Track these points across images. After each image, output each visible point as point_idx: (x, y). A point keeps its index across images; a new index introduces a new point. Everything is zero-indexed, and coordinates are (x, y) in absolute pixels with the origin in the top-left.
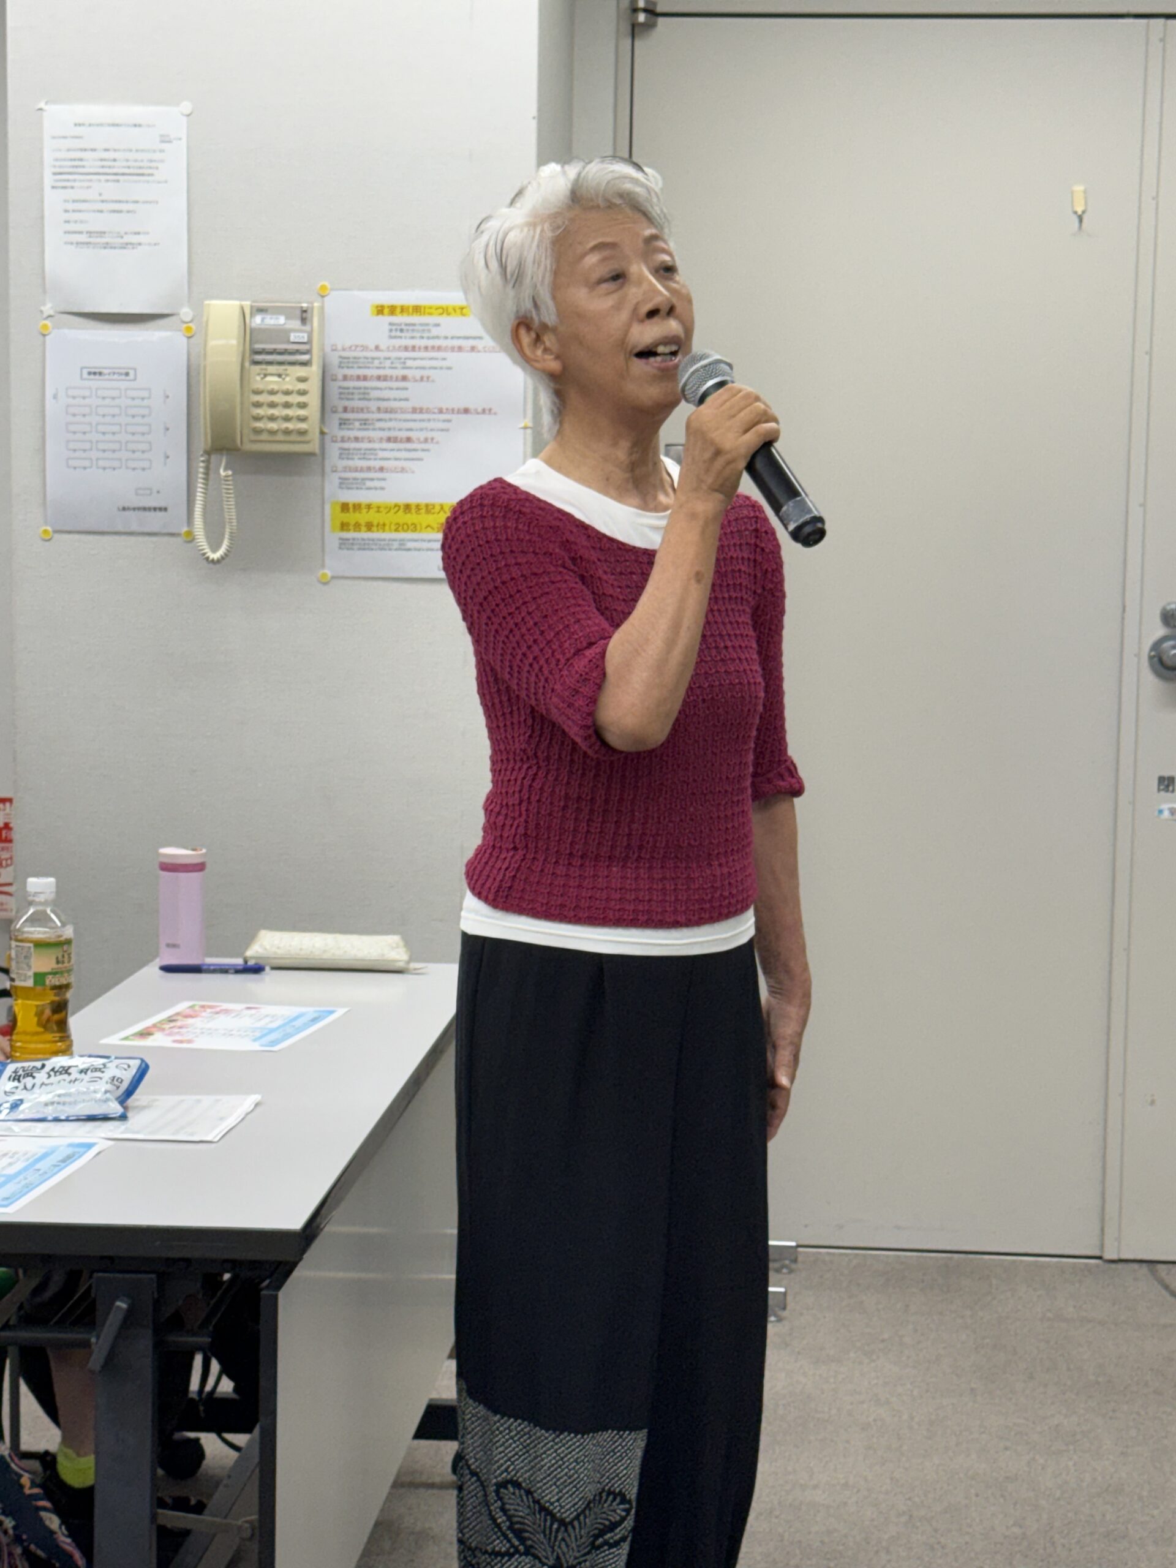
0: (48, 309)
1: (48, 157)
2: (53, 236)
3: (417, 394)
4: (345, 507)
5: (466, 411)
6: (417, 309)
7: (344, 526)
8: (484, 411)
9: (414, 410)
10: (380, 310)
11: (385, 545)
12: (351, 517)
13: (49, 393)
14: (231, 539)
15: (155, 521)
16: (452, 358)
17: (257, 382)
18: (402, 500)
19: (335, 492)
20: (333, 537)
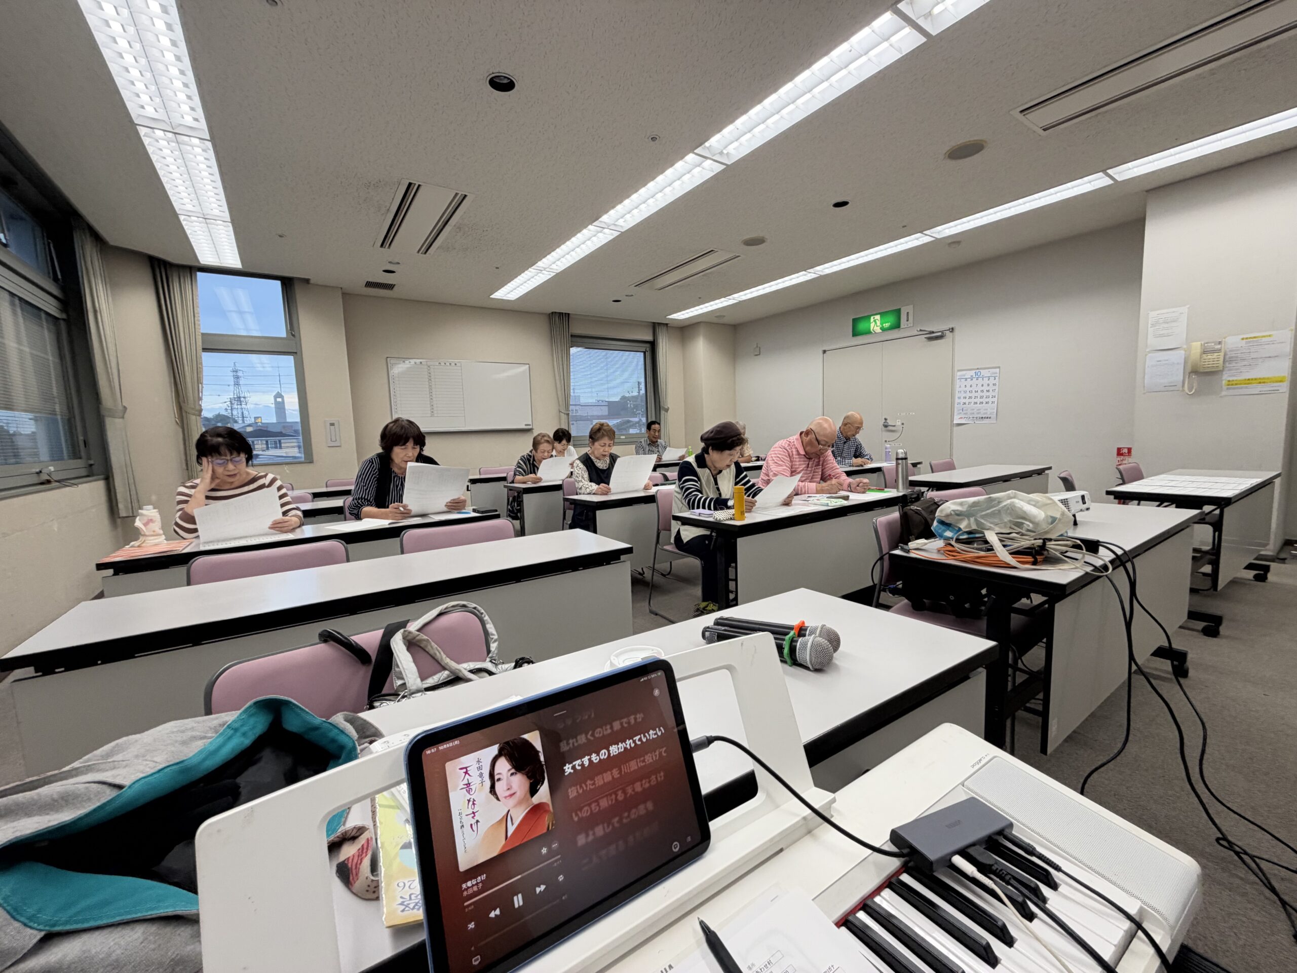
0: (1147, 350)
1: (1150, 322)
2: (1150, 336)
3: (1253, 355)
4: (1229, 381)
5: (1270, 357)
6: (1255, 337)
7: (1228, 385)
8: (1276, 357)
9: (1252, 359)
10: (1243, 339)
11: (1241, 388)
12: (1231, 383)
13: (1146, 366)
14: (1195, 390)
15: (1172, 388)
16: (1266, 346)
17: (1205, 357)
18: (1247, 378)
19: (1226, 377)
20: (1225, 387)
